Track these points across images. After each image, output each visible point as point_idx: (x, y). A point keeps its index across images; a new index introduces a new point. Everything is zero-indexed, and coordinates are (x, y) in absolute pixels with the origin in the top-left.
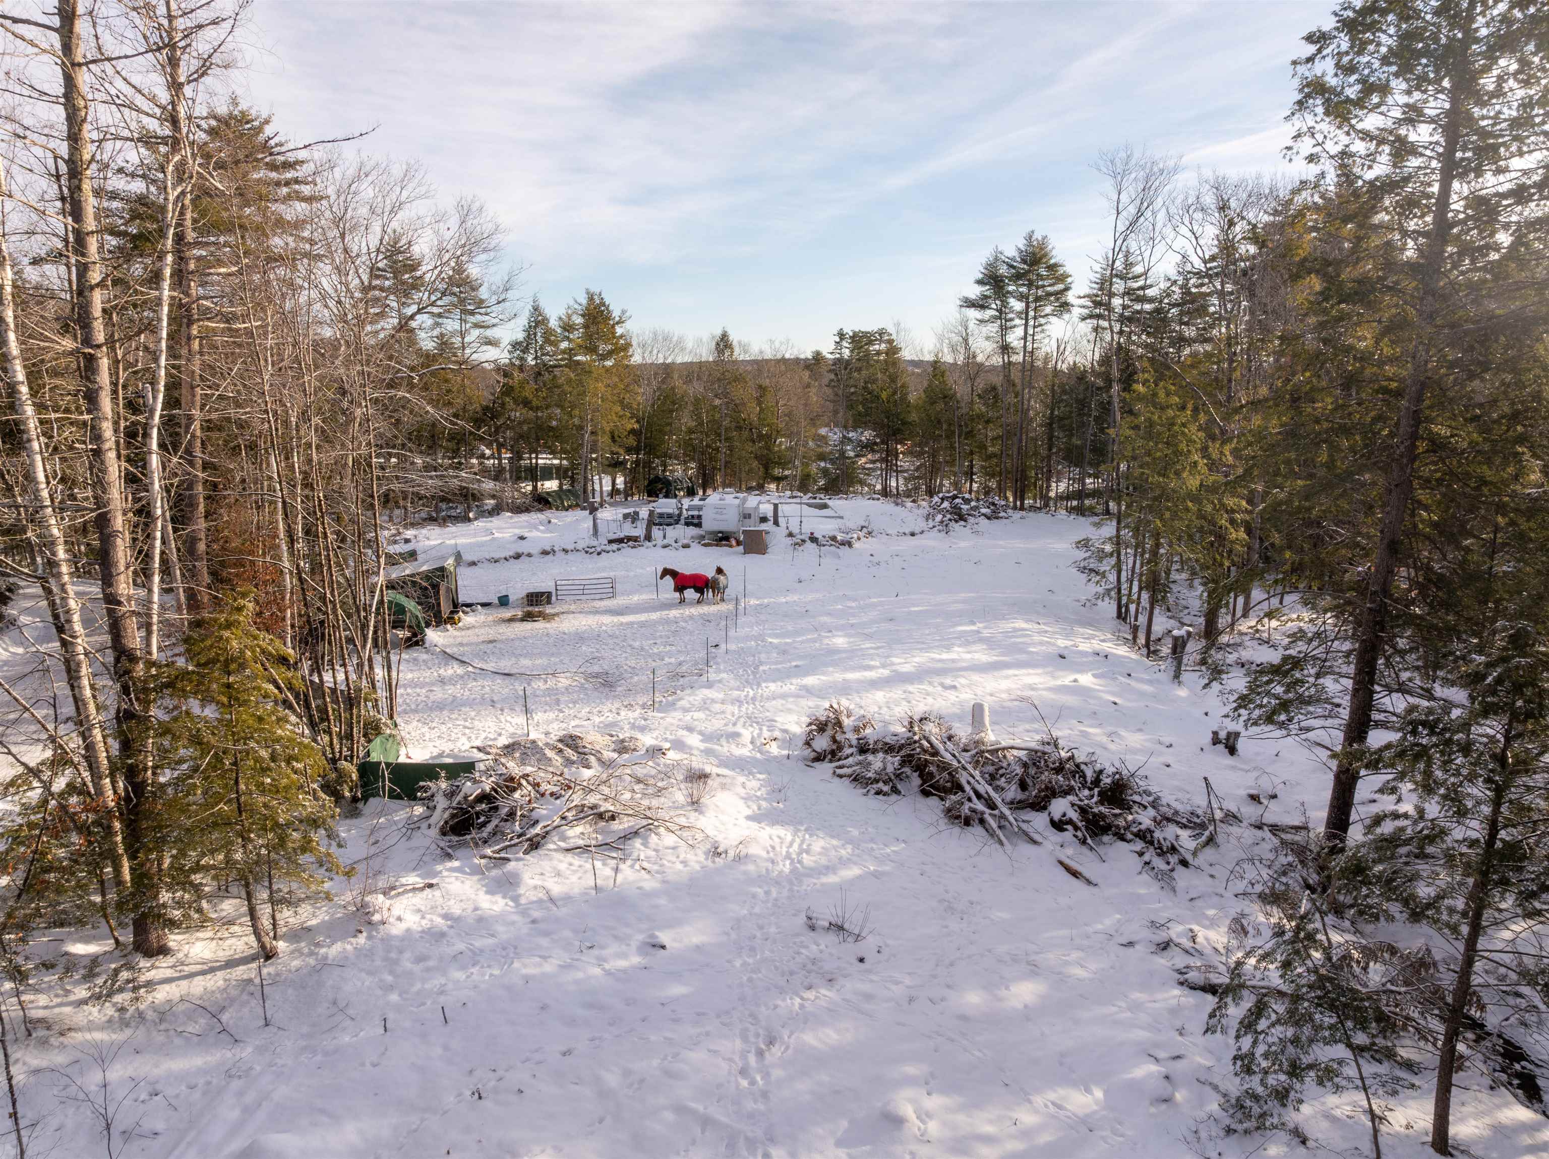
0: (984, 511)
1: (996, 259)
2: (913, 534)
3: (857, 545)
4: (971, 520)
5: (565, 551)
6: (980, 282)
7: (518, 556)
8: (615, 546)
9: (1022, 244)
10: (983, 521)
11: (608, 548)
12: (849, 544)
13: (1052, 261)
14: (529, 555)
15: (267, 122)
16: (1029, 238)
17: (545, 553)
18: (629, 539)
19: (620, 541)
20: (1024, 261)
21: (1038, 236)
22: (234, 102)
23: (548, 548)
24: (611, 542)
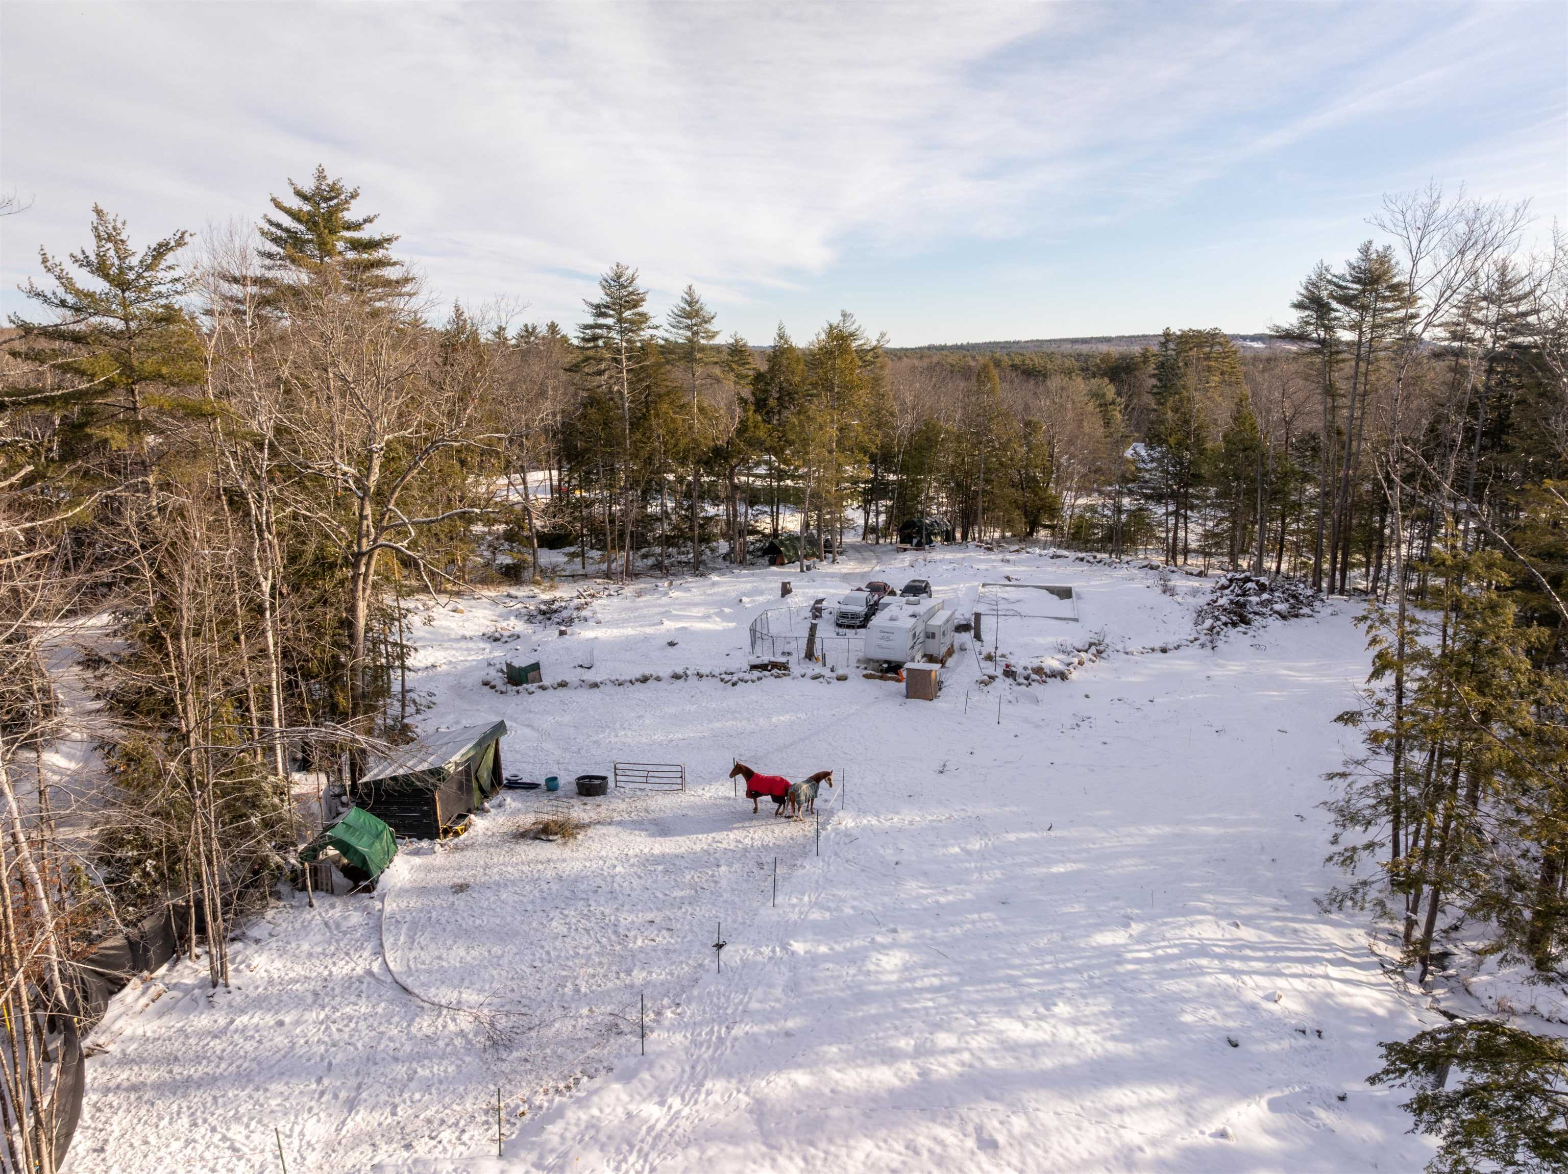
0: (1277, 607)
1: (1320, 277)
2: (1164, 651)
3: (1074, 675)
4: (1258, 621)
5: (700, 676)
6: (1299, 306)
7: (645, 680)
8: (756, 674)
9: (1354, 257)
10: (1275, 623)
11: (747, 676)
12: (1063, 676)
13: (1395, 280)
14: (658, 679)
15: (354, 196)
16: (1365, 251)
17: (677, 677)
18: (775, 665)
19: (763, 667)
20: (1357, 281)
21: (1378, 246)
22: (321, 177)
23: (680, 670)
24: (754, 667)
